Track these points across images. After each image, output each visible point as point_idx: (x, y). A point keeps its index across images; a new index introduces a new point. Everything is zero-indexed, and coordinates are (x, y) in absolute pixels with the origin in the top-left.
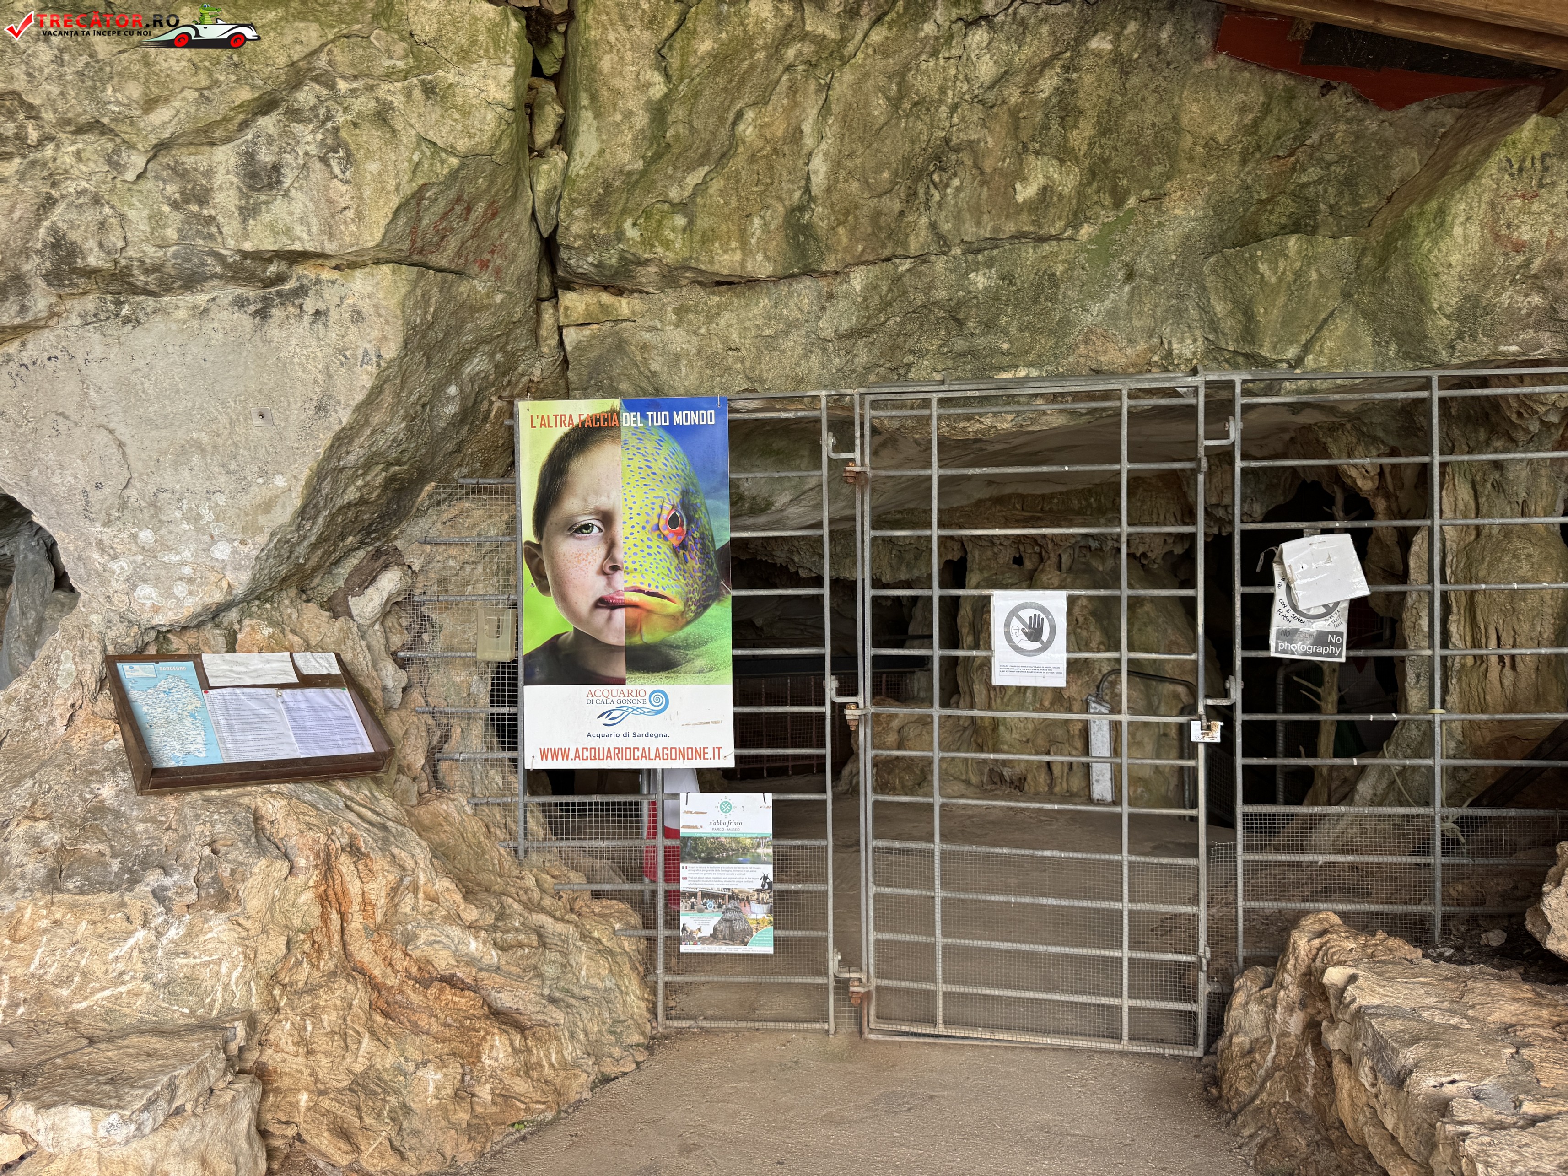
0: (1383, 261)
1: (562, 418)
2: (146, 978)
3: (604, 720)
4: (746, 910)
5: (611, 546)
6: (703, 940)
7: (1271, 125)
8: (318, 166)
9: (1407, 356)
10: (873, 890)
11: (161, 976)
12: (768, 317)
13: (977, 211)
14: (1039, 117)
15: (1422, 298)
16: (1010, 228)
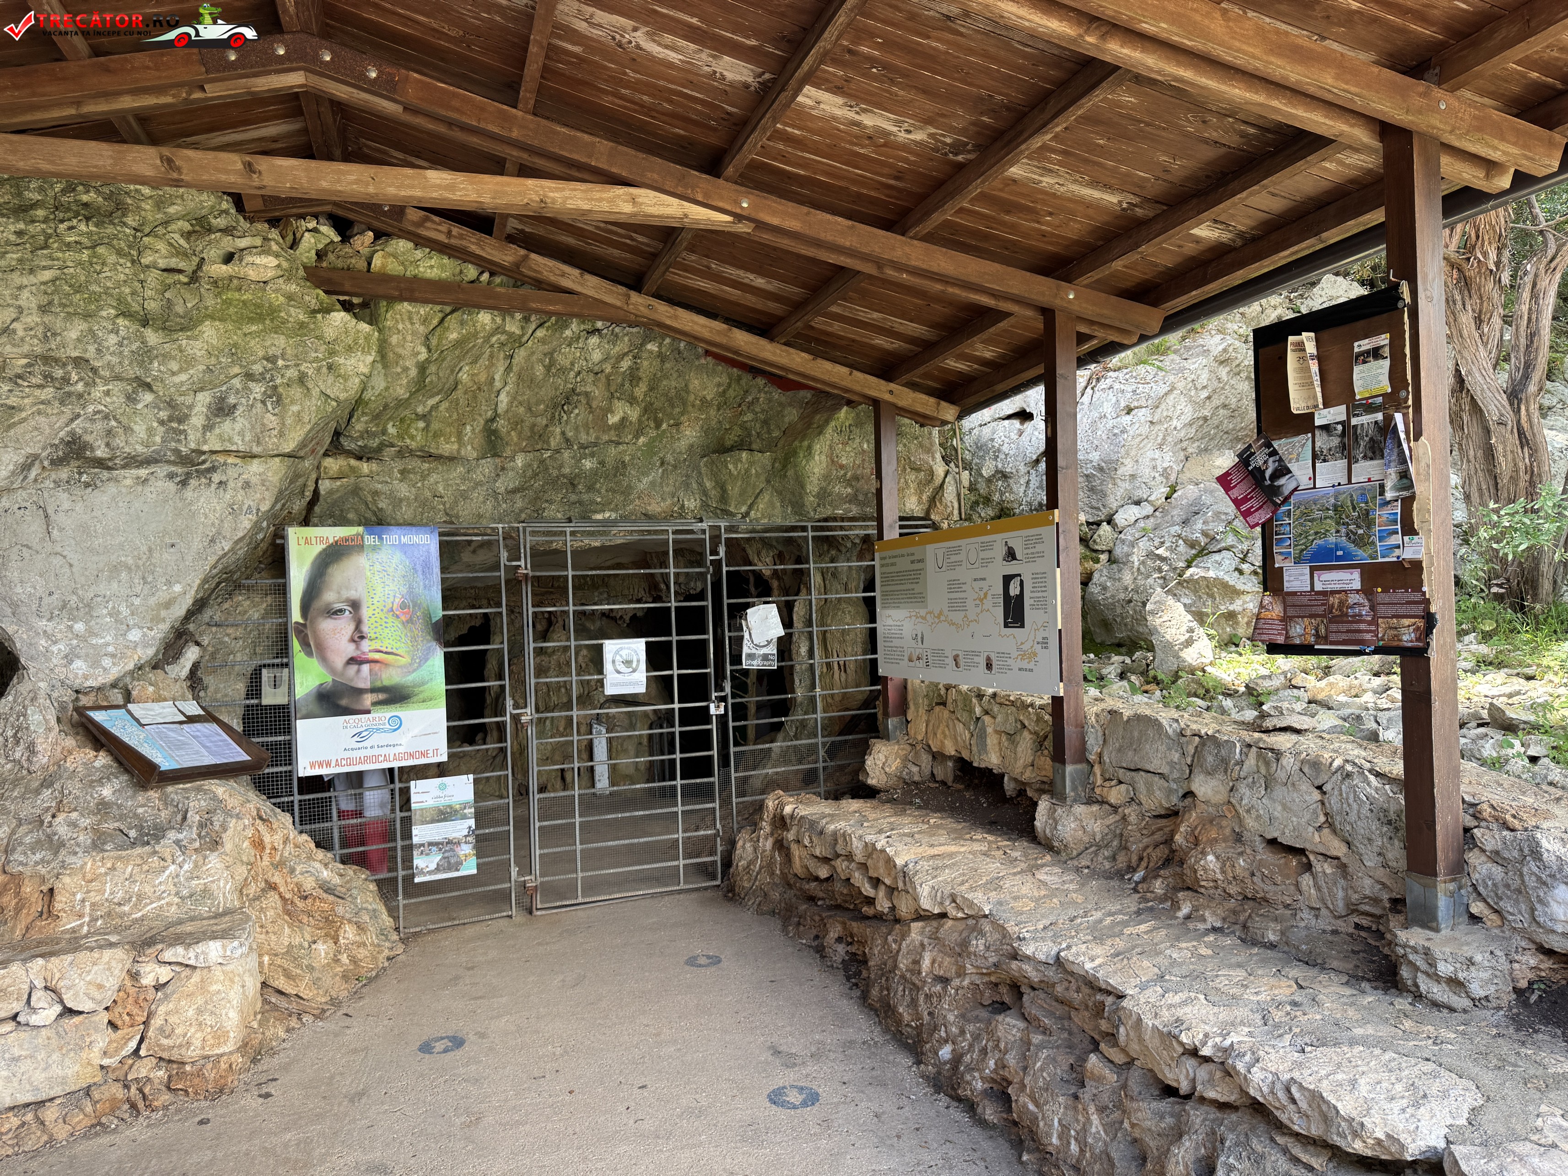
0: (784, 467)
1: (321, 539)
2: (177, 894)
3: (356, 738)
4: (458, 849)
5: (359, 623)
6: (430, 873)
7: (731, 393)
8: (259, 405)
9: (796, 513)
10: (537, 825)
11: (185, 892)
12: (464, 479)
13: (586, 426)
14: (620, 380)
15: (803, 487)
16: (606, 438)
